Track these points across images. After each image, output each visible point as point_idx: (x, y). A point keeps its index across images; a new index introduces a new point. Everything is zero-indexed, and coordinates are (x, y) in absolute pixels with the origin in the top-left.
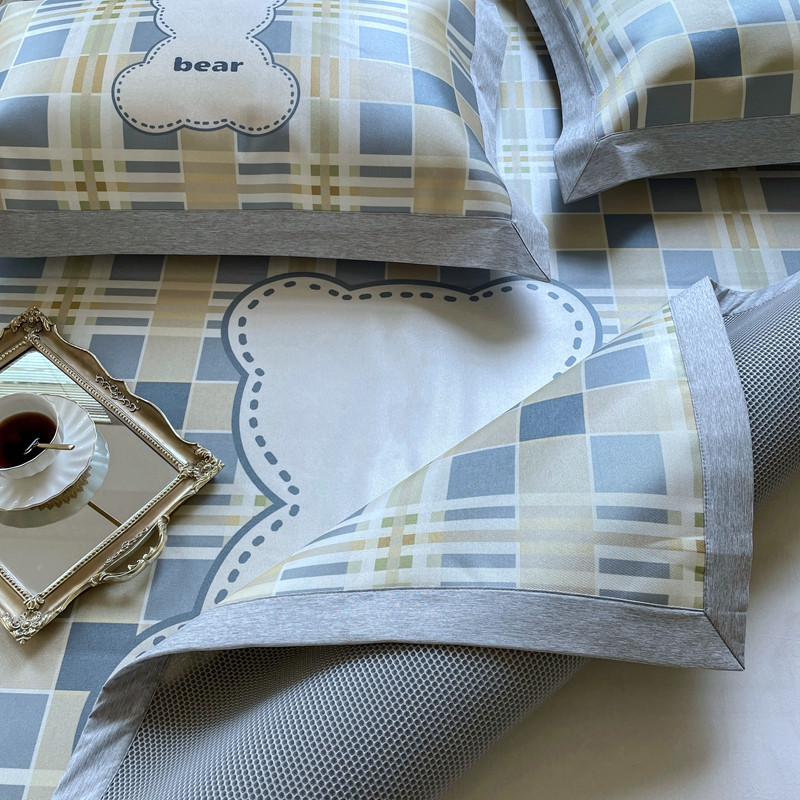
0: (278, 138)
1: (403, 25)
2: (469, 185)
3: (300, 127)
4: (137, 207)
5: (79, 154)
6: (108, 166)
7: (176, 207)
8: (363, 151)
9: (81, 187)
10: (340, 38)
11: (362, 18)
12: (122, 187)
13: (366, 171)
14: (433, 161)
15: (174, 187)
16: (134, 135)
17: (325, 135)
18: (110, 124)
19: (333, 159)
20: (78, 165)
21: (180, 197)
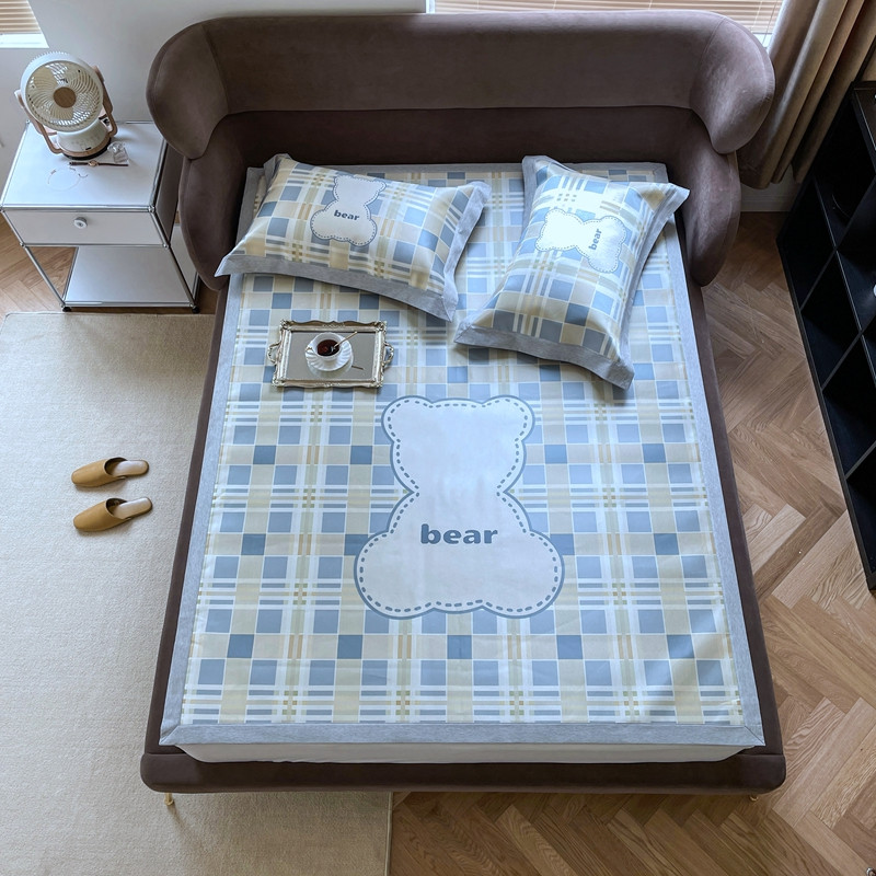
0: (365, 249)
1: (426, 207)
2: (429, 280)
3: (373, 246)
4: (312, 263)
5: (295, 242)
6: (305, 248)
7: (325, 266)
8: (394, 259)
9: (294, 253)
10: (399, 212)
11: (411, 202)
12: (307, 255)
13: (394, 267)
14: (418, 268)
15: (327, 259)
16: (315, 238)
17: (382, 249)
18: (307, 233)
19: (383, 260)
20: (294, 245)
21: (328, 263)
